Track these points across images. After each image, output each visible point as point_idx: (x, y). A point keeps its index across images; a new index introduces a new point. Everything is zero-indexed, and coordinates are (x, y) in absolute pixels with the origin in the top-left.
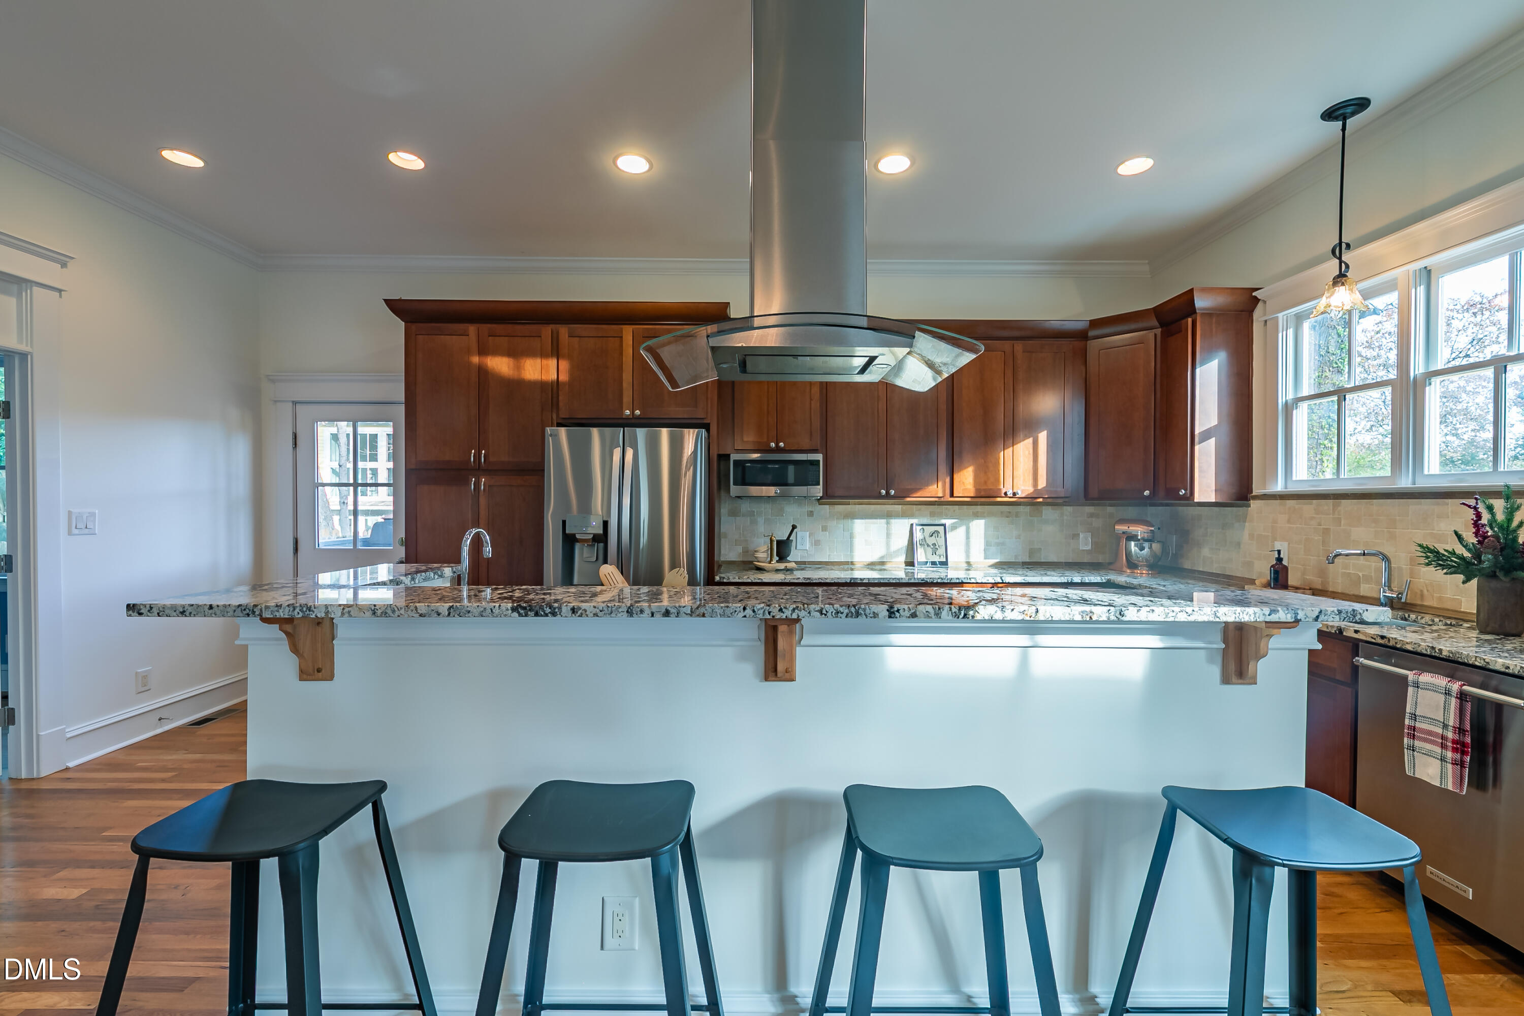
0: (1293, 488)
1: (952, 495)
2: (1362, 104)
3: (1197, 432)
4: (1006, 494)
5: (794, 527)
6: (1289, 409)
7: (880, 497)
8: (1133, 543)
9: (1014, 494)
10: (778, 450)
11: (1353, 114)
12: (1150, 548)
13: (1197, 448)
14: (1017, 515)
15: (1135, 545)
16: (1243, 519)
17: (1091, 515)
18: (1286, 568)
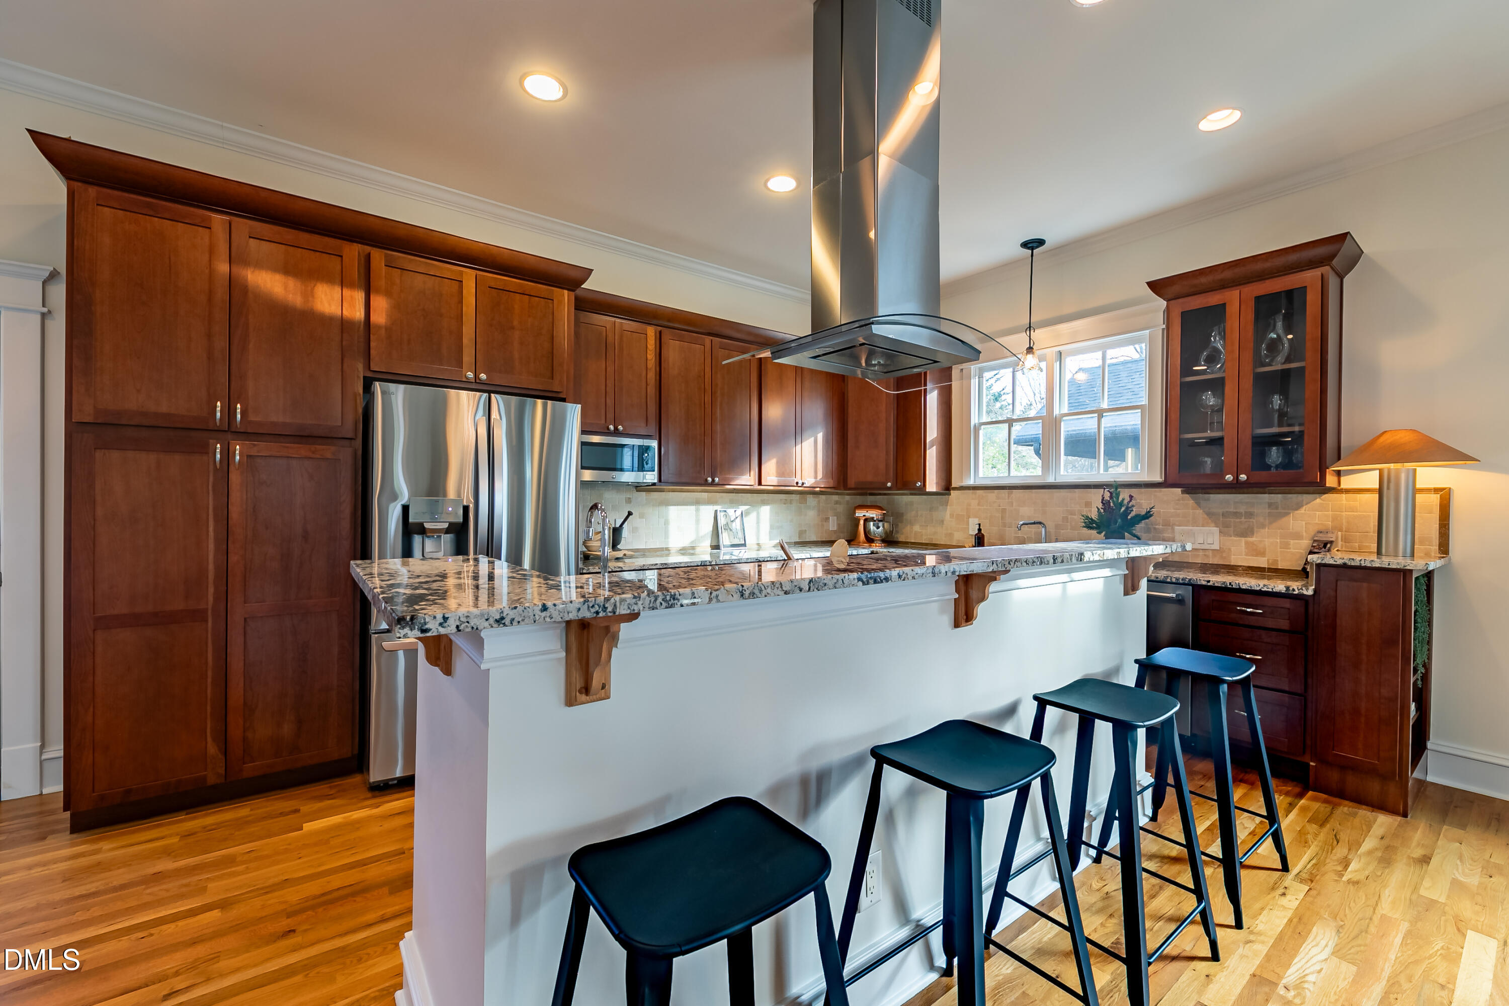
0: (979, 482)
1: (760, 483)
2: (1041, 242)
3: (928, 441)
4: (797, 483)
5: (630, 514)
6: (977, 429)
7: (706, 483)
8: (872, 523)
9: (803, 484)
10: (616, 433)
11: (1037, 247)
12: (883, 527)
13: (928, 452)
14: (791, 502)
15: (874, 525)
16: (946, 504)
17: (837, 503)
18: (983, 535)
